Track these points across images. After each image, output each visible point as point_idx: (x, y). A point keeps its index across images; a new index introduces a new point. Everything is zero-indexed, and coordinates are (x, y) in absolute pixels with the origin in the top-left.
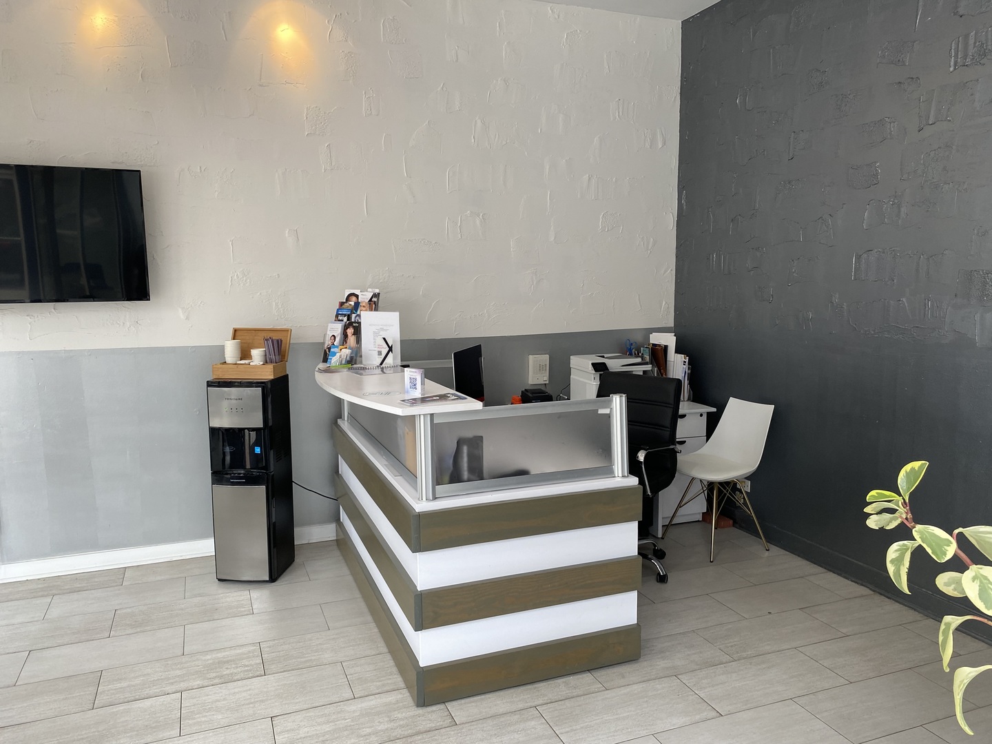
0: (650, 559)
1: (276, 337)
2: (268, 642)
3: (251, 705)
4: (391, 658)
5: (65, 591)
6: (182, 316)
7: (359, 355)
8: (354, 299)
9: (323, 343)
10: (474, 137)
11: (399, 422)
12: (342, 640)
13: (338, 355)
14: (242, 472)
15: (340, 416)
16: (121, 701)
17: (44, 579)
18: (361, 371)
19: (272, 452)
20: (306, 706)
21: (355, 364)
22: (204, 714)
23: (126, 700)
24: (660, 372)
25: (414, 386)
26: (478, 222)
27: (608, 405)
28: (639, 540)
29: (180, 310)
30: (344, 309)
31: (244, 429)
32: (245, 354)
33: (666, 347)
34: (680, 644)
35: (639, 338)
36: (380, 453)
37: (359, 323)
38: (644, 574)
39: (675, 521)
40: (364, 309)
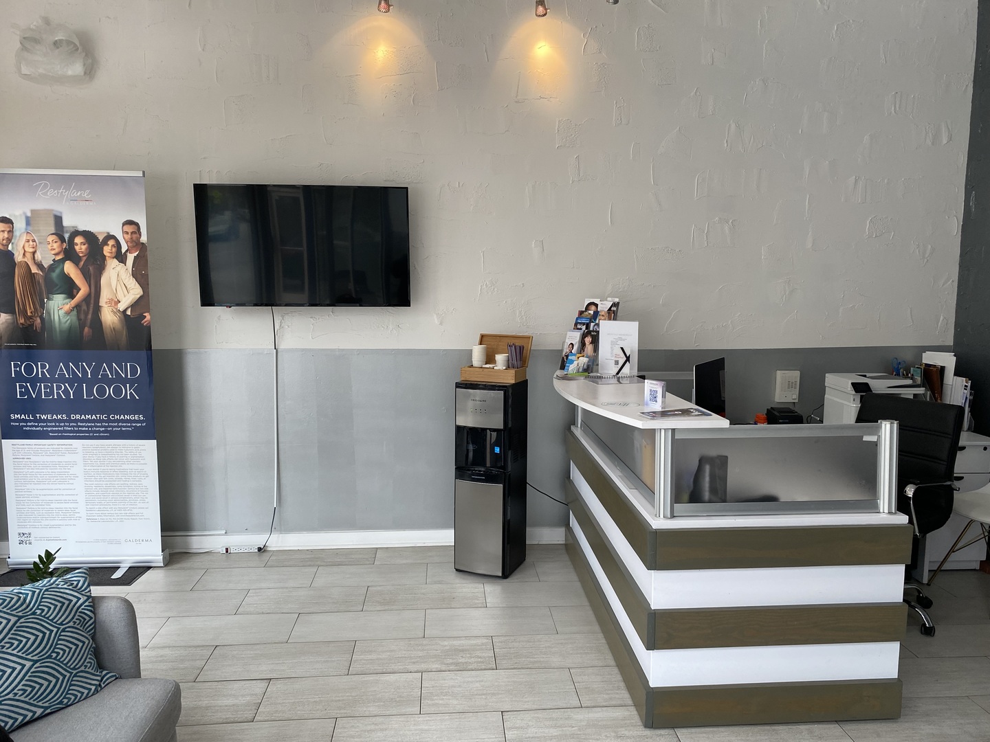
0: (914, 607)
1: (518, 343)
2: (500, 637)
3: (483, 697)
4: (619, 672)
5: (328, 564)
6: (436, 321)
7: (595, 364)
8: (593, 308)
9: (562, 351)
10: (727, 142)
11: (636, 433)
12: (570, 646)
13: (575, 363)
14: (483, 469)
15: (574, 423)
16: (371, 672)
17: (312, 551)
18: (598, 380)
19: (510, 453)
20: (535, 707)
21: (592, 372)
22: (442, 697)
23: (375, 672)
24: (934, 396)
25: (654, 398)
26: (726, 228)
27: (876, 431)
28: (905, 583)
29: (435, 316)
30: (583, 318)
31: (486, 429)
32: (490, 359)
33: (943, 368)
34: (951, 709)
35: (908, 357)
36: (614, 463)
37: (598, 332)
38: (909, 624)
39: (946, 566)
40: (603, 318)
